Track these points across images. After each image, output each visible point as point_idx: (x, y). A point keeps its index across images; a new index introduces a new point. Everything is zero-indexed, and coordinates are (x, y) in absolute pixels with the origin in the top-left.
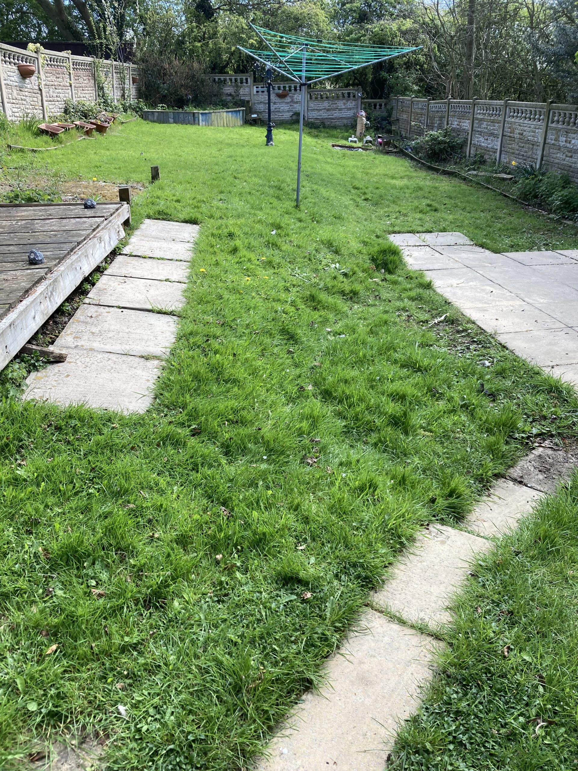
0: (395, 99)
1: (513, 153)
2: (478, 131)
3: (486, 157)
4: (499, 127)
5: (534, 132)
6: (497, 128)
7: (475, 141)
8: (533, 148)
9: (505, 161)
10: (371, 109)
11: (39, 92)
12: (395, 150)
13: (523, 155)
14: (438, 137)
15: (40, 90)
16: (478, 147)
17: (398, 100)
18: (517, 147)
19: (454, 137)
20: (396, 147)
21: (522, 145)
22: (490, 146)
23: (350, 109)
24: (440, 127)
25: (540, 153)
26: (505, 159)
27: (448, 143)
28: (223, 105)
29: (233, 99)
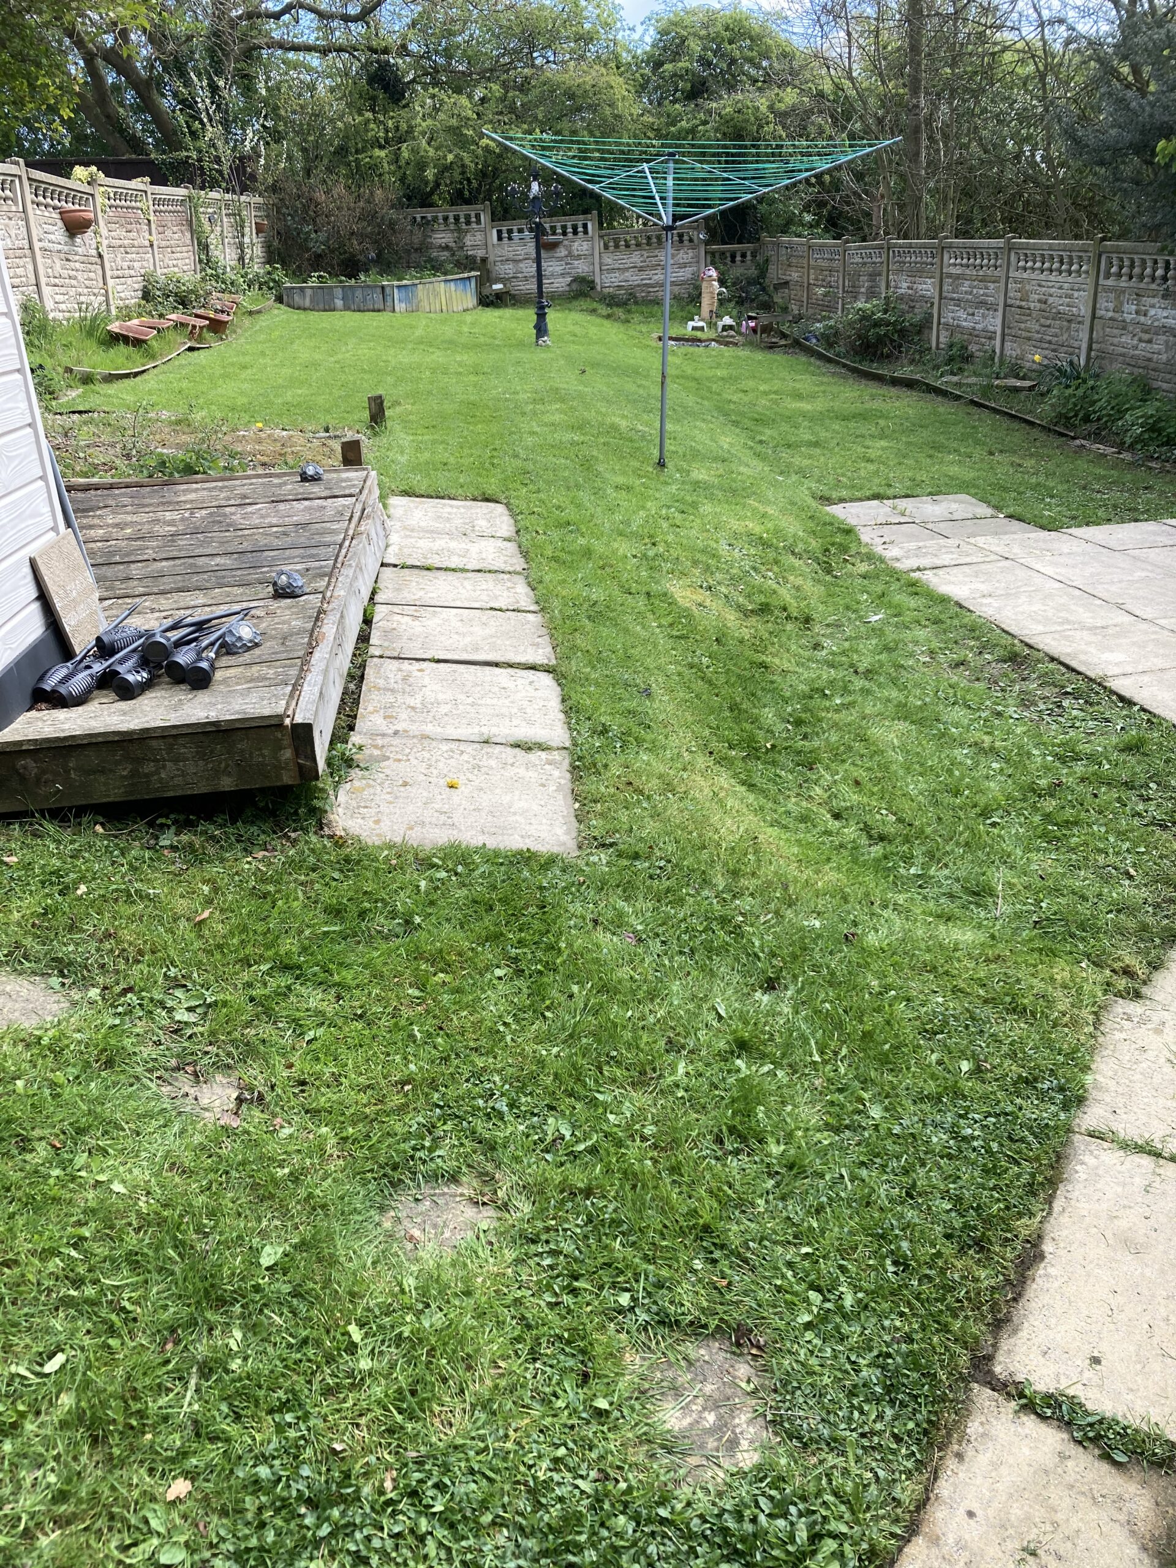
0: (773, 243)
1: (1029, 339)
2: (953, 299)
3: (973, 348)
4: (997, 289)
5: (1070, 297)
6: (993, 292)
7: (948, 317)
8: (1069, 328)
9: (1014, 354)
10: (725, 264)
11: (98, 261)
12: (783, 342)
13: (1050, 342)
14: (873, 313)
15: (100, 256)
16: (953, 329)
17: (778, 245)
18: (1037, 327)
19: (903, 312)
20: (784, 336)
21: (1048, 322)
22: (979, 327)
23: (684, 266)
24: (871, 294)
25: (1084, 336)
26: (1012, 350)
27: (894, 324)
28: (433, 268)
29: (453, 255)
